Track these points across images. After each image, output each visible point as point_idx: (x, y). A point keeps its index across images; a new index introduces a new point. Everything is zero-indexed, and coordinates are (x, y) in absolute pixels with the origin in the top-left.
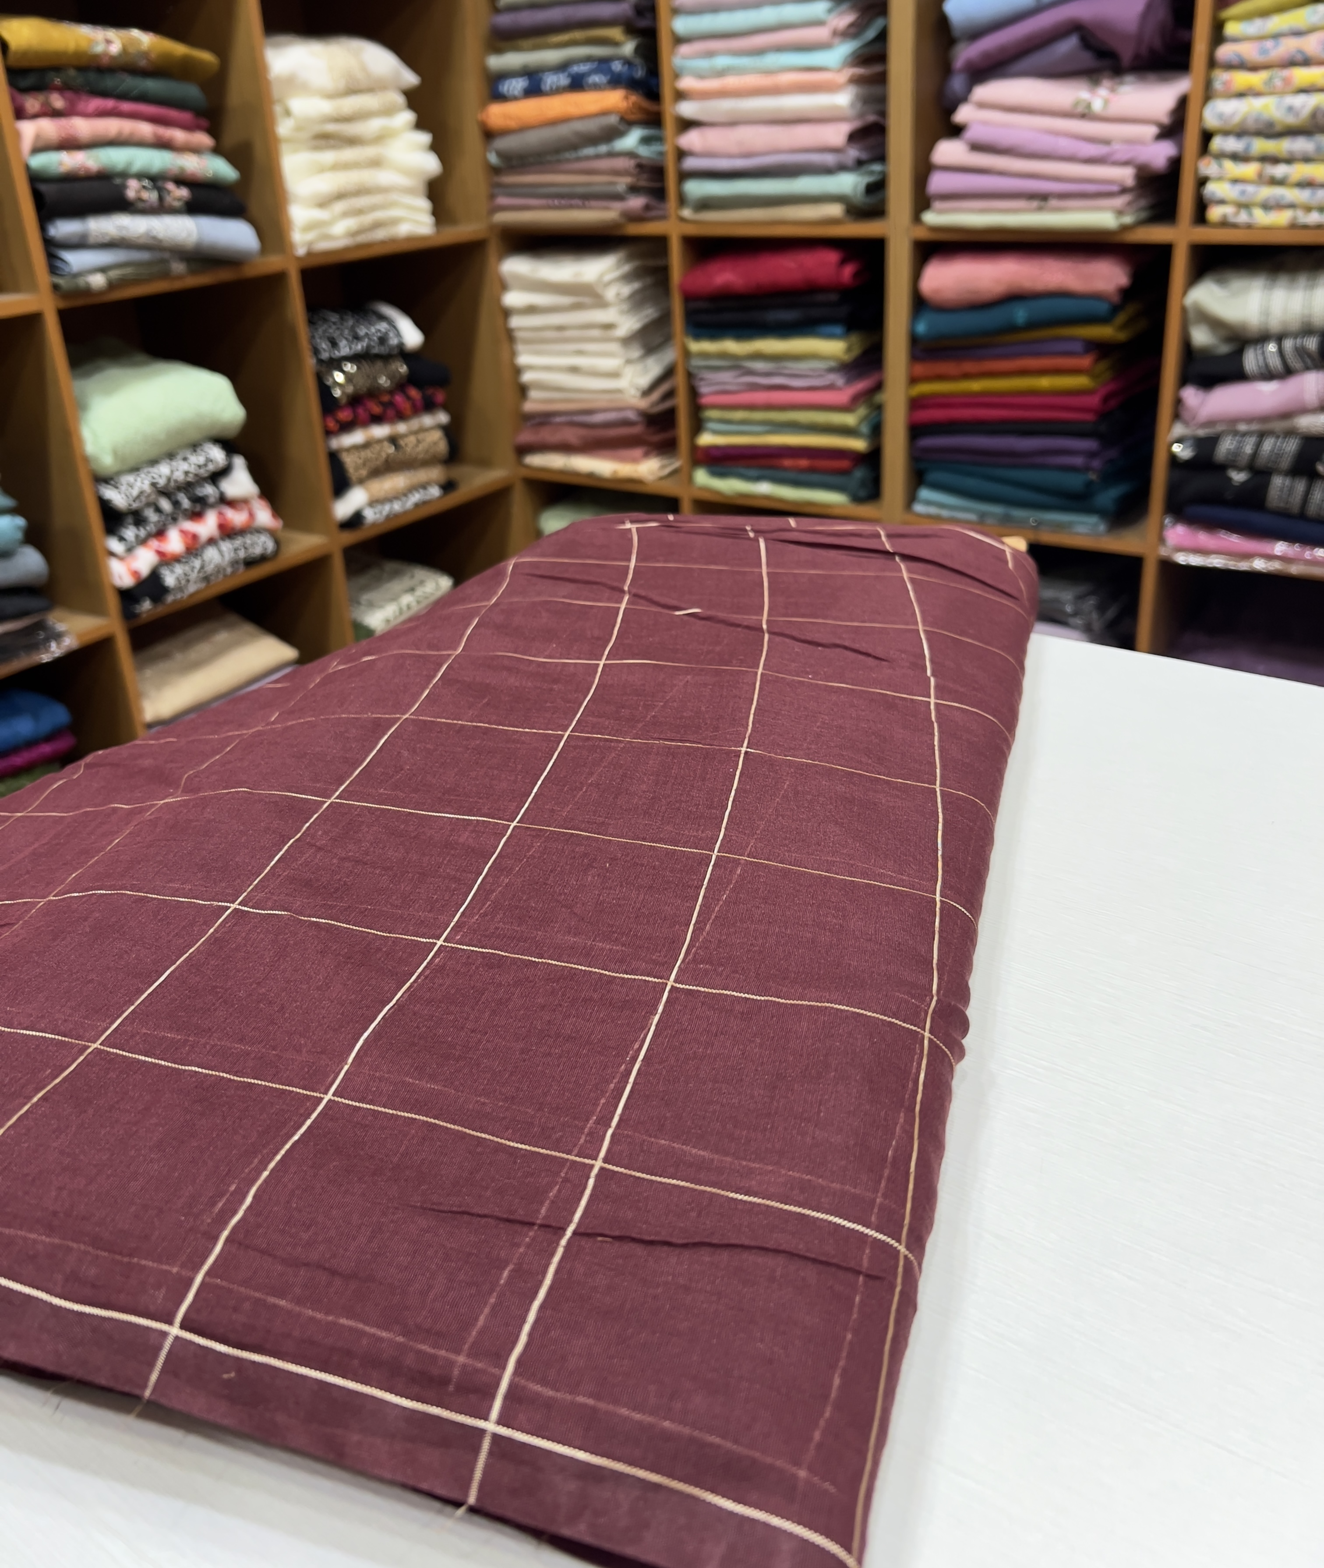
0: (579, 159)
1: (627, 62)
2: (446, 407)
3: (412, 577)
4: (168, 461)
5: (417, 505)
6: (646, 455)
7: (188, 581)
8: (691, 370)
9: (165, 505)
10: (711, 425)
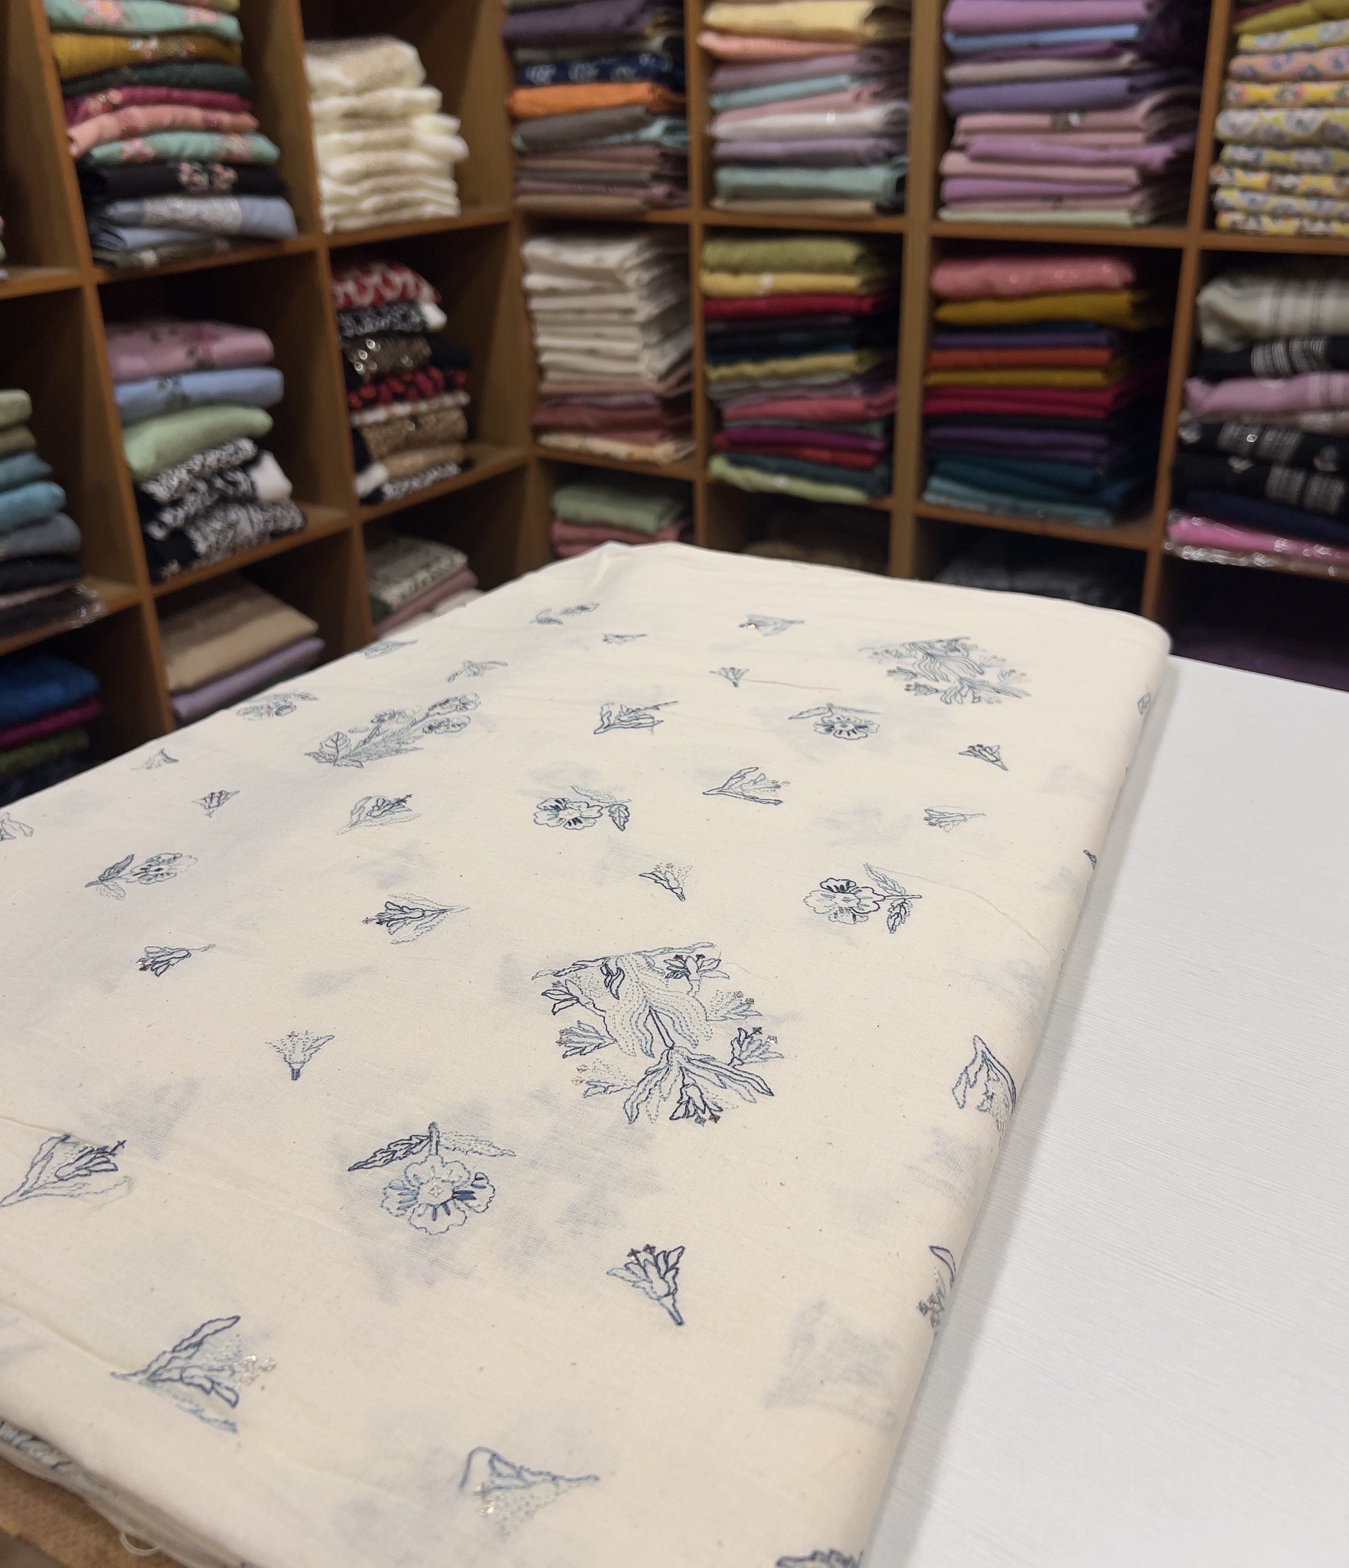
0: (603, 147)
1: (655, 56)
2: (466, 389)
3: (428, 553)
5: (435, 483)
6: (662, 438)
7: (218, 549)
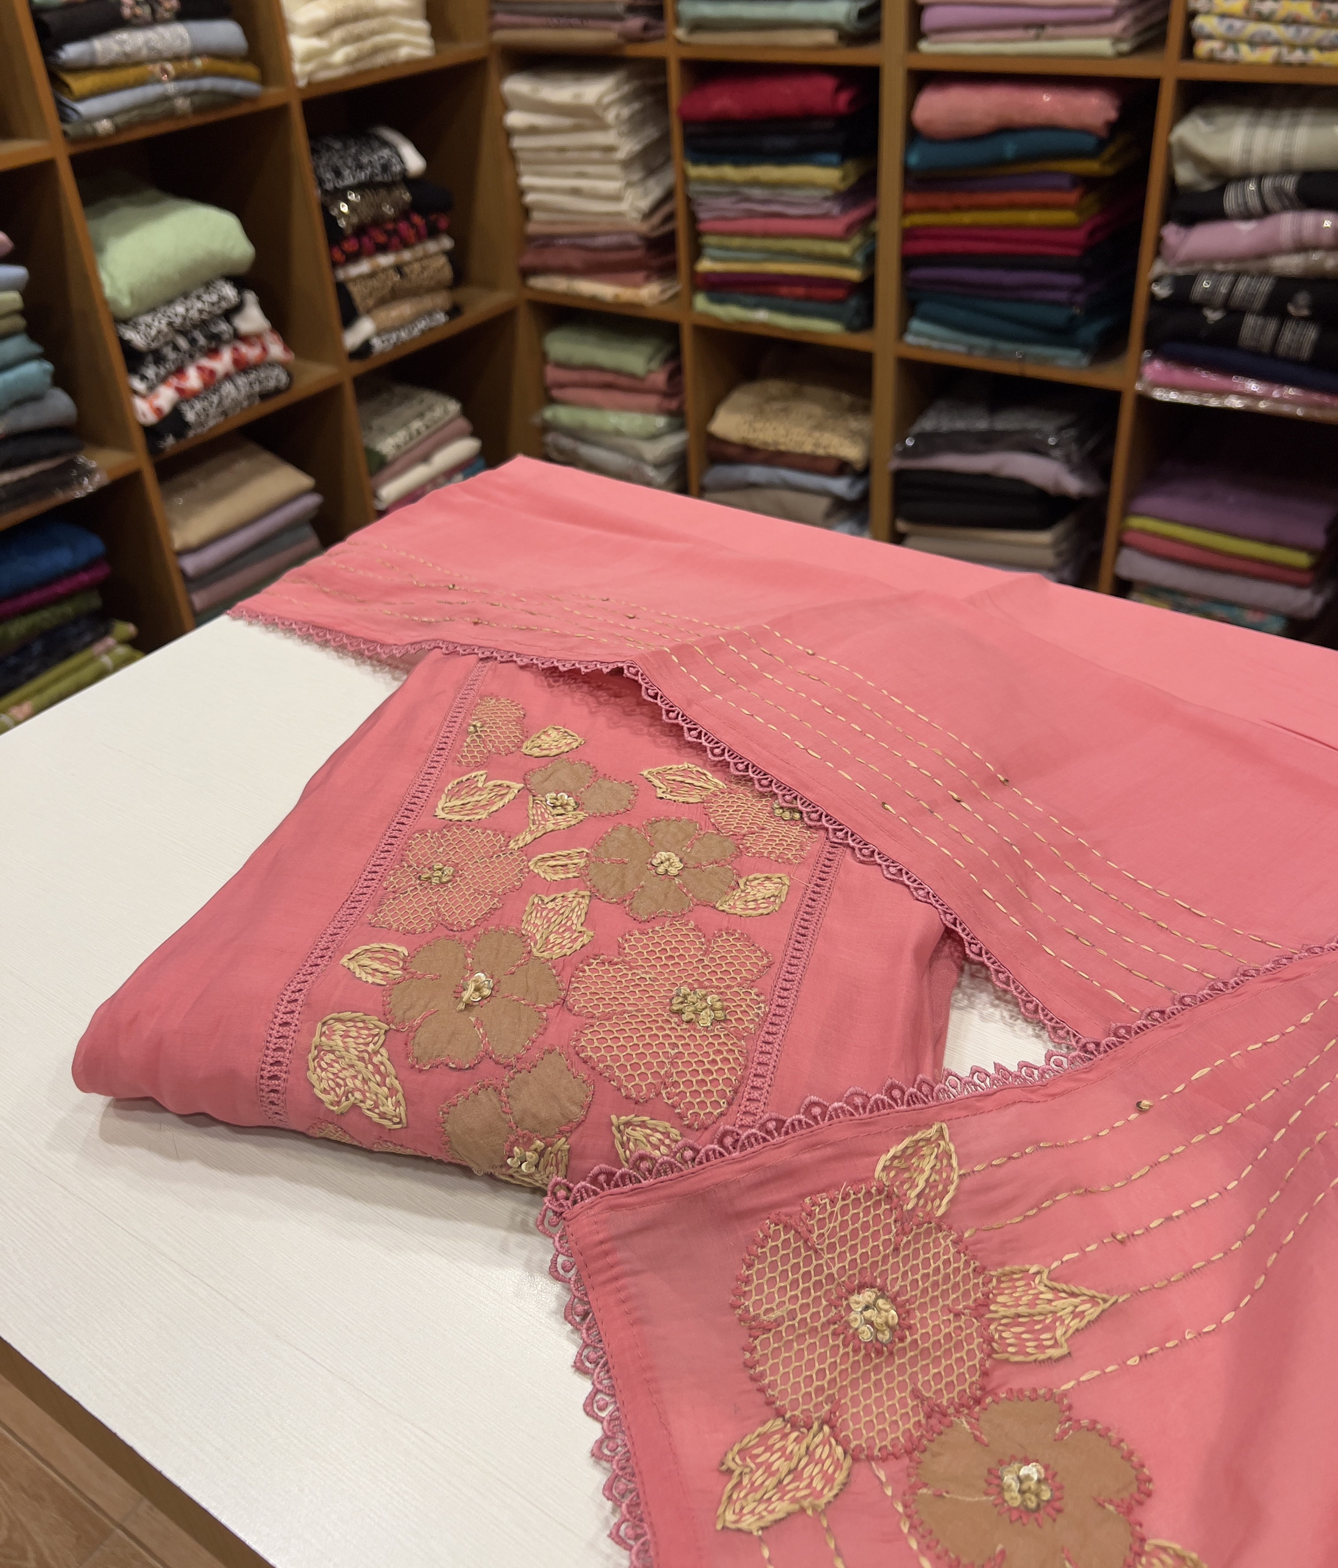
2: (450, 234)
3: (422, 401)
4: (182, 299)
5: (423, 332)
6: (648, 279)
7: (208, 415)
8: (690, 195)
9: (183, 343)
10: (709, 251)
